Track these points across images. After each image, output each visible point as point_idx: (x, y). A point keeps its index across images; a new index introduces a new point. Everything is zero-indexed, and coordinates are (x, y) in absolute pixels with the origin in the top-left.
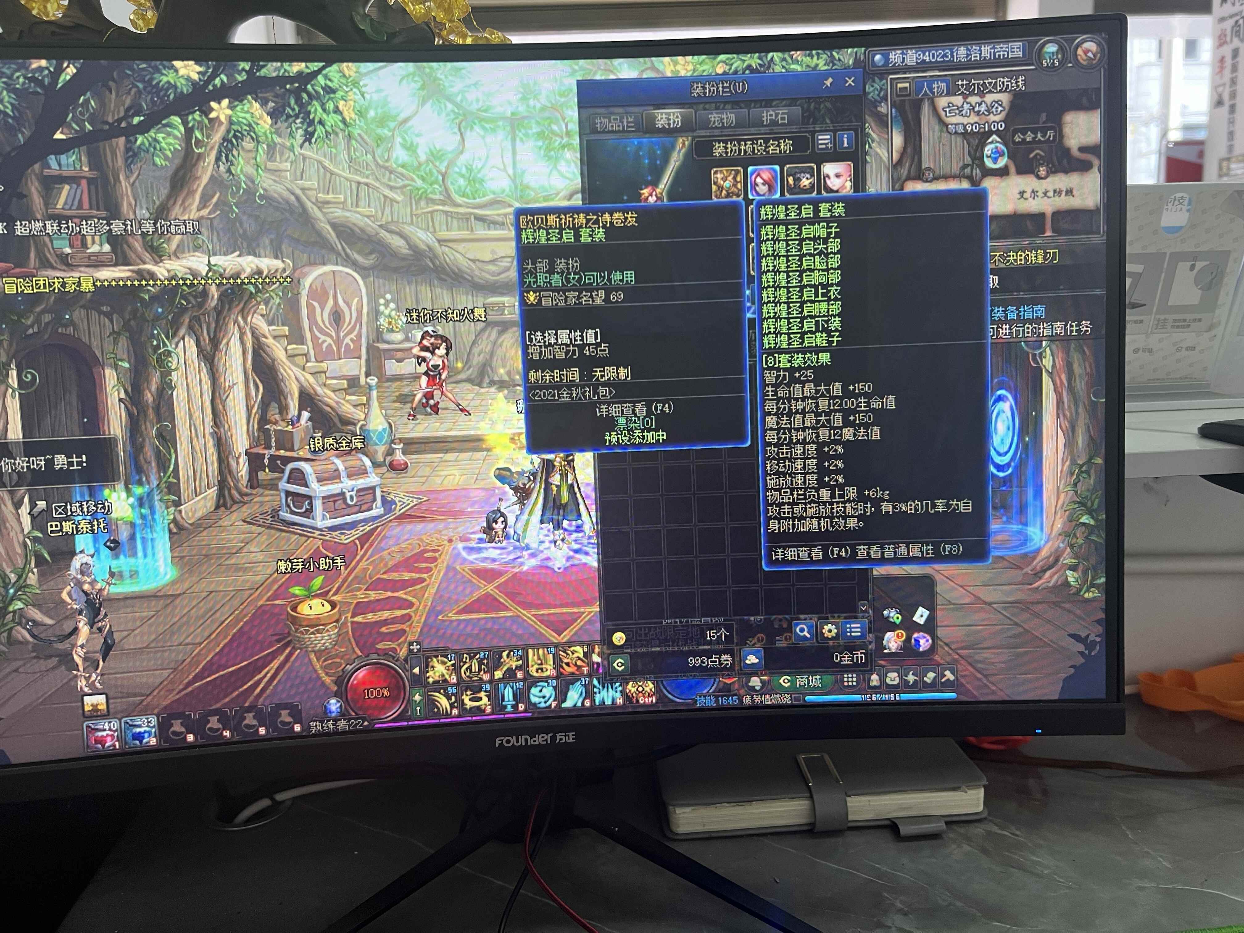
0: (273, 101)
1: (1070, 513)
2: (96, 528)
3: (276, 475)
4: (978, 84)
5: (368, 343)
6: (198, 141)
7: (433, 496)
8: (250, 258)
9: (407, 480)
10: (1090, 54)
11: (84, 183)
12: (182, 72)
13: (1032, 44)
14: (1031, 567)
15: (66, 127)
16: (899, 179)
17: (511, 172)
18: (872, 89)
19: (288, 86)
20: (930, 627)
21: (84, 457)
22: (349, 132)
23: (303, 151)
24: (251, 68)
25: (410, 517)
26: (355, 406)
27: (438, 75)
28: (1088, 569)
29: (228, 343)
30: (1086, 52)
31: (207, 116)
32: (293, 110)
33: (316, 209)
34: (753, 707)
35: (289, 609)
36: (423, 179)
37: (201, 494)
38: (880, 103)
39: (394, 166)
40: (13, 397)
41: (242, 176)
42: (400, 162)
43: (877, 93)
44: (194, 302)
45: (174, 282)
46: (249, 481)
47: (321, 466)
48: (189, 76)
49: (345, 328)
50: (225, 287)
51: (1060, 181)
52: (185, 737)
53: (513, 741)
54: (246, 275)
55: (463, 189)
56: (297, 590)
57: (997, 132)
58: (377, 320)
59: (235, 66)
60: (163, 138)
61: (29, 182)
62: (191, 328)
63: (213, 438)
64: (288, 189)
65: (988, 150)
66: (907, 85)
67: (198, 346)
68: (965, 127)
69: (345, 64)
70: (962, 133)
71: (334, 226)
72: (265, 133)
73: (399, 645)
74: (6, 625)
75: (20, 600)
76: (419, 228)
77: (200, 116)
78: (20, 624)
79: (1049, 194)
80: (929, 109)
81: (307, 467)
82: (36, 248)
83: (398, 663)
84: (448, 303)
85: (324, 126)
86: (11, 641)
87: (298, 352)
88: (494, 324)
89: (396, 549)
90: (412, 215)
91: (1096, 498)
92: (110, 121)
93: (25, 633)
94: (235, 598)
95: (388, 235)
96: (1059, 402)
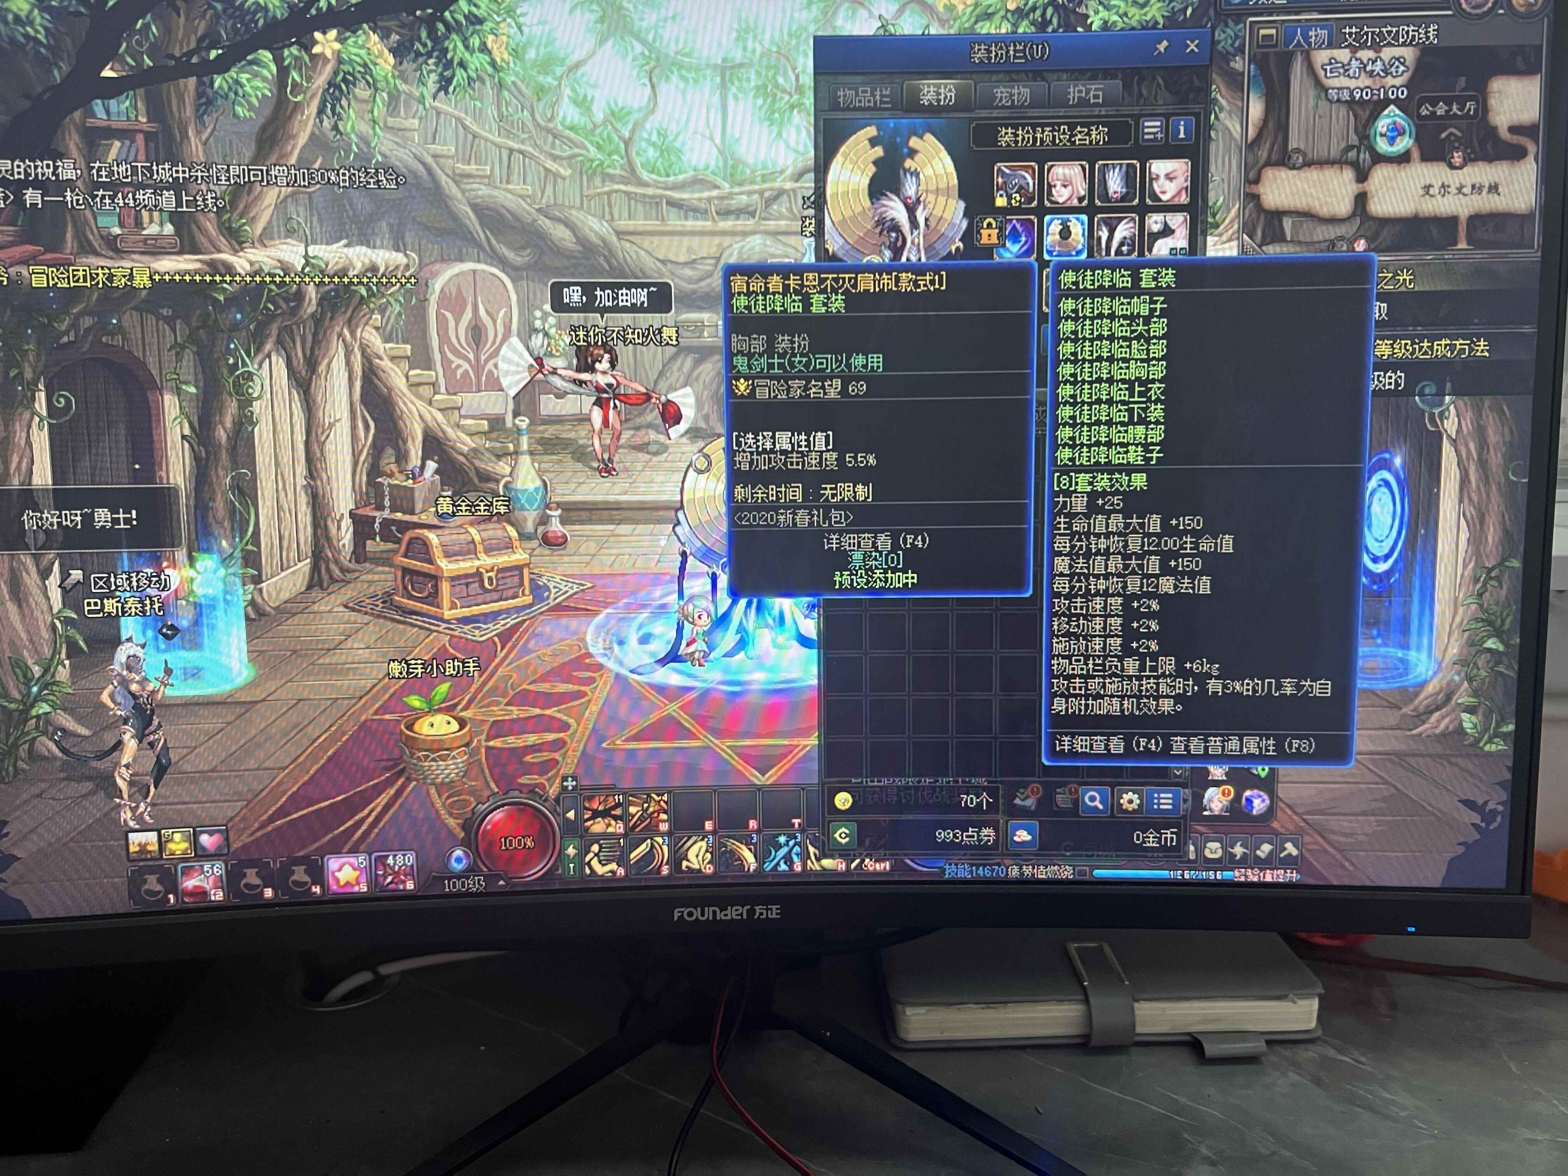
0: (397, 33)
1: (1470, 636)
2: (148, 608)
3: (390, 546)
4: (1373, 33)
6: (295, 85)
7: (599, 583)
8: (362, 249)
9: (566, 559)
11: (140, 138)
14: (1412, 707)
15: (118, 61)
16: (1256, 163)
17: (718, 141)
18: (1223, 36)
19: (418, 13)
20: (1267, 782)
21: (134, 512)
22: (500, 78)
23: (437, 104)
25: (568, 608)
26: (498, 456)
27: (624, 3)
28: (1491, 711)
29: (329, 365)
31: (307, 50)
32: (425, 45)
33: (451, 183)
34: (1022, 881)
35: (403, 727)
36: (599, 147)
37: (289, 567)
38: (1234, 56)
39: (560, 127)
40: (41, 429)
41: (353, 136)
42: (568, 122)
43: (1230, 41)
44: (284, 306)
45: (258, 279)
46: (354, 552)
47: (449, 536)
49: (488, 348)
50: (327, 288)
51: (1482, 173)
52: (262, 893)
53: (697, 913)
54: (356, 273)
55: (652, 161)
56: (415, 701)
57: (1397, 102)
58: (531, 339)
60: (248, 80)
61: (67, 137)
62: (280, 342)
63: (306, 492)
64: (414, 155)
65: (1382, 126)
66: (1273, 31)
67: (289, 366)
68: (1351, 93)
70: (1347, 101)
71: (475, 207)
72: (386, 77)
73: (548, 780)
74: (28, 733)
75: (46, 701)
76: (590, 213)
77: (300, 51)
78: (45, 733)
79: (1465, 190)
80: (1302, 66)
81: (432, 537)
82: (75, 226)
83: (546, 804)
84: (627, 318)
85: (465, 69)
86: (33, 756)
87: (423, 380)
88: (689, 350)
89: (548, 651)
90: (582, 196)
91: (1508, 615)
92: (177, 54)
93: (52, 745)
94: (332, 709)
95: (549, 223)
96: (1464, 480)
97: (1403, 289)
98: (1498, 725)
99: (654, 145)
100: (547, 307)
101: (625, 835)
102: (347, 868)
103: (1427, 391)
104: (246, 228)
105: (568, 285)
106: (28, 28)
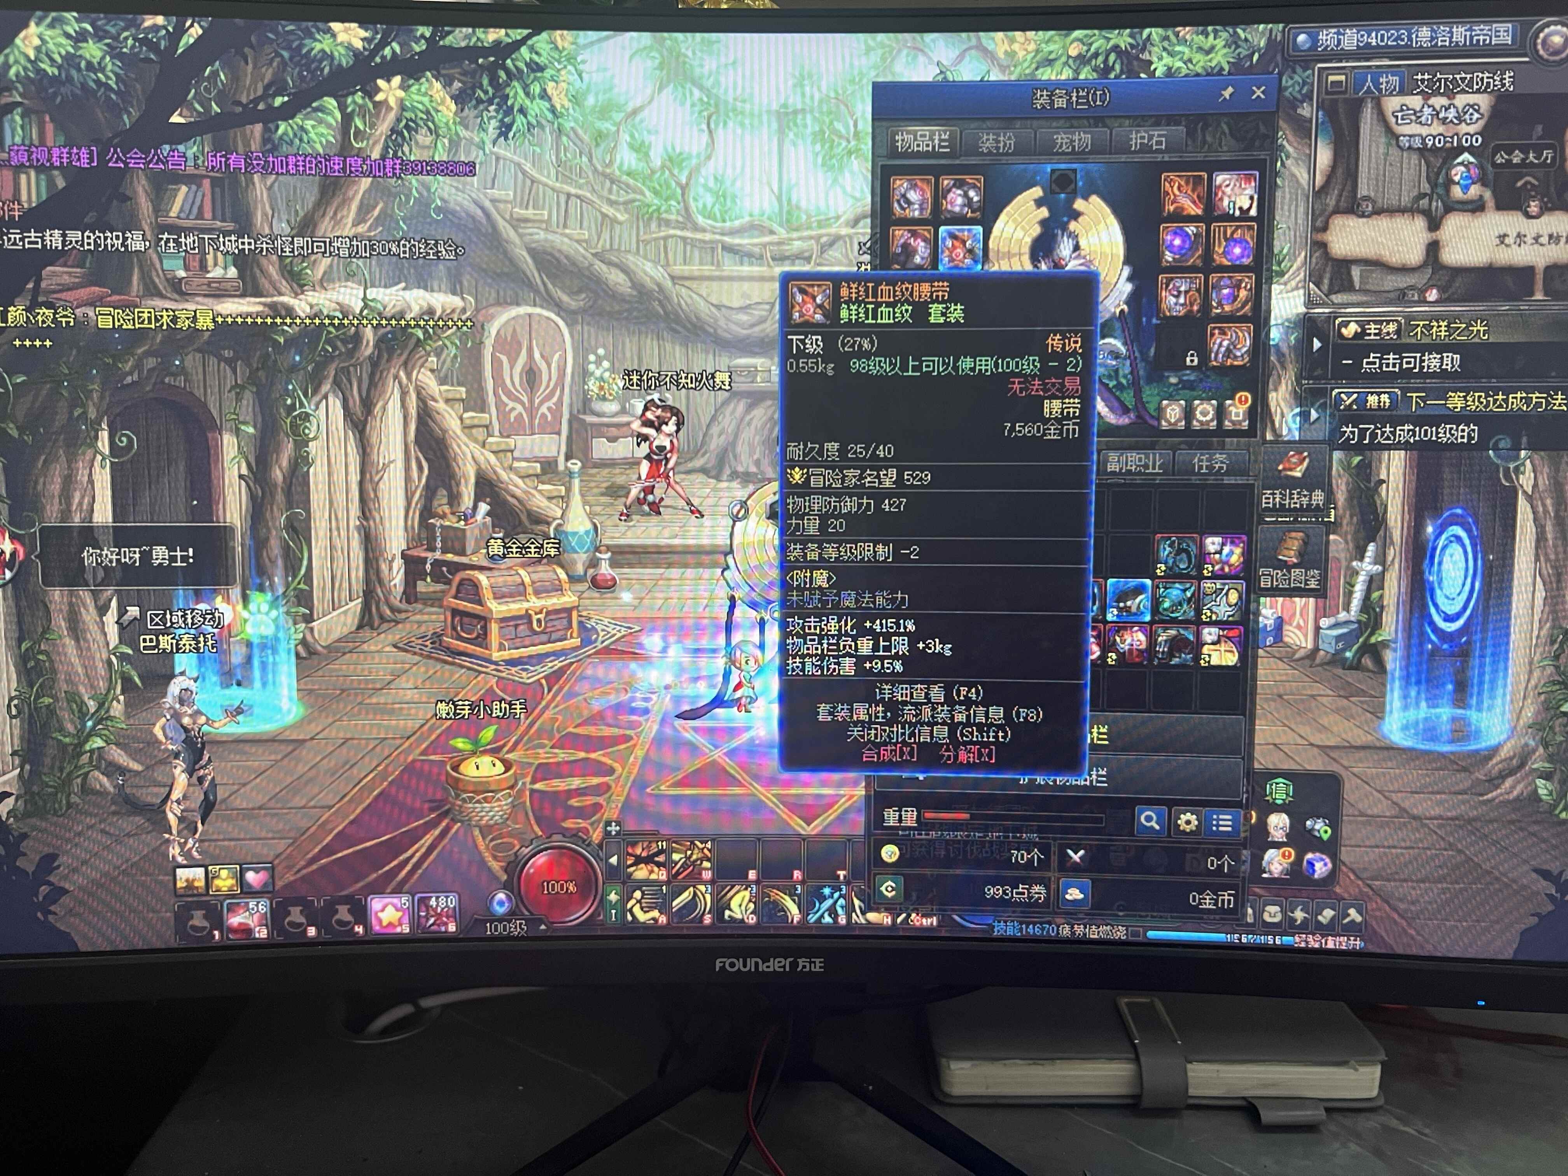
0: (459, 81)
1: (1547, 699)
2: (201, 645)
3: (440, 587)
4: (1446, 79)
5: (571, 414)
6: (358, 132)
7: (648, 627)
8: (421, 292)
9: (614, 602)
11: (207, 183)
12: (342, 37)
14: (1484, 771)
15: (186, 108)
16: (1323, 211)
17: (775, 186)
18: (1290, 82)
19: (480, 61)
20: (1330, 846)
21: (191, 550)
22: (559, 124)
23: (496, 150)
24: (433, 34)
25: (616, 651)
26: (550, 498)
27: (684, 50)
29: (384, 409)
31: (371, 97)
32: (486, 92)
33: (509, 229)
34: (1073, 941)
35: (449, 768)
36: (656, 193)
37: (340, 607)
38: (1302, 102)
39: (617, 173)
41: (413, 181)
42: (625, 168)
43: (1297, 88)
44: (343, 349)
45: (317, 321)
46: (404, 593)
47: (501, 578)
48: (350, 44)
49: (541, 392)
50: (384, 330)
51: (1559, 222)
52: (305, 931)
53: (739, 964)
54: (413, 315)
55: (709, 206)
56: (460, 743)
57: (1471, 150)
58: (585, 383)
59: (412, 31)
60: (313, 127)
61: (136, 182)
62: (337, 383)
63: (359, 533)
64: (474, 201)
65: (1458, 173)
66: (1343, 78)
67: (345, 407)
68: (1424, 139)
69: (558, 32)
70: (1418, 149)
71: (532, 252)
72: (447, 124)
73: (592, 824)
74: (81, 768)
75: (100, 736)
76: (645, 257)
77: (363, 98)
78: (98, 768)
79: (1544, 240)
80: (1372, 113)
81: (483, 578)
82: (141, 268)
83: (589, 849)
85: (525, 116)
86: (86, 789)
87: (476, 422)
88: (742, 394)
89: (595, 694)
90: (638, 241)
92: (244, 100)
93: (104, 780)
94: (378, 749)
95: (604, 267)
96: (1540, 538)
97: (1476, 340)
99: (709, 190)
100: (602, 351)
101: (668, 883)
102: (390, 910)
103: (1502, 445)
104: (308, 271)
106: (100, 75)
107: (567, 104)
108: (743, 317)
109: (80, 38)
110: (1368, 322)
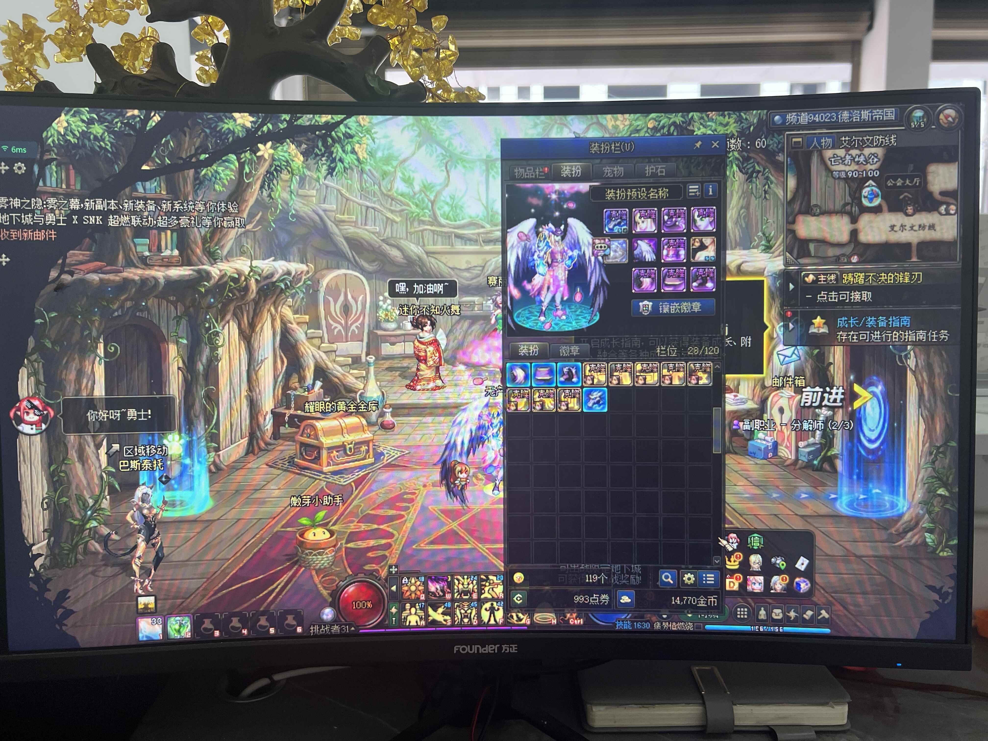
0: (305, 144)
1: (929, 486)
2: (155, 466)
3: (294, 430)
4: (858, 140)
5: (369, 330)
6: (247, 173)
7: (413, 450)
8: (282, 262)
9: (394, 437)
10: (950, 119)
12: (239, 121)
13: (903, 110)
14: (895, 529)
15: (151, 161)
16: (792, 212)
17: (484, 200)
18: (771, 142)
19: (317, 133)
20: (809, 574)
21: (149, 411)
22: (362, 167)
23: (326, 182)
24: (291, 119)
25: (396, 465)
26: (357, 378)
27: (432, 126)
28: (943, 532)
29: (262, 328)
30: (947, 117)
31: (255, 154)
32: (320, 150)
33: (334, 226)
34: (663, 632)
35: (298, 535)
36: (417, 206)
37: (235, 442)
38: (778, 153)
39: (395, 195)
40: (100, 364)
41: (279, 200)
42: (400, 191)
43: (775, 145)
44: (238, 294)
45: (224, 279)
46: (273, 433)
47: (329, 424)
48: (244, 125)
49: (352, 317)
50: (262, 284)
51: (925, 218)
52: (213, 633)
53: (468, 649)
54: (278, 275)
55: (447, 213)
56: (304, 521)
57: (873, 178)
58: (377, 312)
59: (279, 117)
60: (223, 171)
62: (235, 314)
63: (247, 399)
64: (314, 211)
65: (865, 192)
66: (800, 140)
67: (240, 327)
68: (846, 173)
69: (361, 117)
70: (844, 178)
71: (347, 239)
72: (298, 168)
73: (381, 567)
74: (83, 538)
75: (95, 520)
76: (411, 242)
77: (251, 154)
78: (93, 538)
79: (916, 228)
80: (817, 159)
81: (318, 425)
82: (124, 252)
83: (380, 582)
84: (431, 300)
85: (343, 163)
86: (86, 551)
87: (315, 335)
88: (466, 318)
89: (382, 491)
90: (407, 232)
91: (951, 474)
92: (184, 156)
93: (97, 545)
94: (257, 524)
95: (388, 247)
96: (921, 395)
97: (882, 284)
98: (948, 540)
99: (447, 204)
100: (387, 294)
101: (426, 601)
104: (219, 251)
105: (398, 282)
106: (102, 143)
107: (365, 155)
108: (466, 274)
109: (90, 122)
110: (820, 274)
